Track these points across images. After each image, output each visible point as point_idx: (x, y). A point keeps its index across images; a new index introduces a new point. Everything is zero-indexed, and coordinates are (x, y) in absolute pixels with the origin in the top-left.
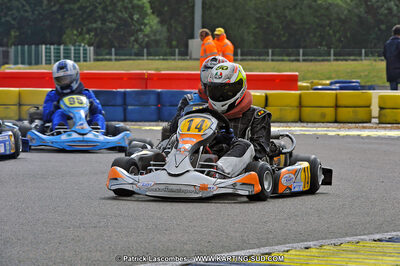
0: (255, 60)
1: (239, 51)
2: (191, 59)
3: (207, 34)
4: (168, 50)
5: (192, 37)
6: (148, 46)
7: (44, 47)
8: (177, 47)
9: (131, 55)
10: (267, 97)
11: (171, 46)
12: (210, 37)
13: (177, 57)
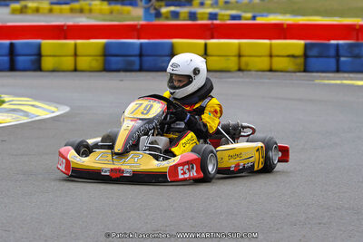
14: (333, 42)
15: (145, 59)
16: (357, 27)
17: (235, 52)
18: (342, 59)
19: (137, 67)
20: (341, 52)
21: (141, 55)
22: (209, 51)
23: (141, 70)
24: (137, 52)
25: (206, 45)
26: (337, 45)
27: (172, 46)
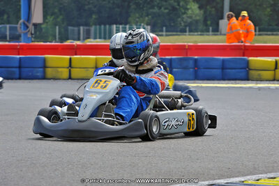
0: (269, 35)
1: (257, 28)
2: (221, 34)
3: (232, 16)
4: (205, 28)
5: (222, 18)
6: (190, 25)
7: (115, 26)
8: (211, 26)
9: (177, 32)
10: (276, 62)
11: (206, 25)
12: (234, 18)
13: (211, 33)
14: (167, 57)
15: (23, 70)
16: (187, 47)
17: (93, 65)
18: (174, 70)
19: (17, 76)
20: (174, 64)
21: (20, 67)
22: (73, 64)
23: (20, 78)
24: (17, 65)
25: (70, 59)
26: (171, 60)
27: (44, 60)
